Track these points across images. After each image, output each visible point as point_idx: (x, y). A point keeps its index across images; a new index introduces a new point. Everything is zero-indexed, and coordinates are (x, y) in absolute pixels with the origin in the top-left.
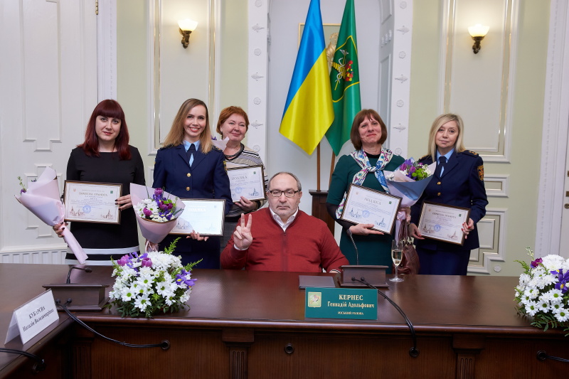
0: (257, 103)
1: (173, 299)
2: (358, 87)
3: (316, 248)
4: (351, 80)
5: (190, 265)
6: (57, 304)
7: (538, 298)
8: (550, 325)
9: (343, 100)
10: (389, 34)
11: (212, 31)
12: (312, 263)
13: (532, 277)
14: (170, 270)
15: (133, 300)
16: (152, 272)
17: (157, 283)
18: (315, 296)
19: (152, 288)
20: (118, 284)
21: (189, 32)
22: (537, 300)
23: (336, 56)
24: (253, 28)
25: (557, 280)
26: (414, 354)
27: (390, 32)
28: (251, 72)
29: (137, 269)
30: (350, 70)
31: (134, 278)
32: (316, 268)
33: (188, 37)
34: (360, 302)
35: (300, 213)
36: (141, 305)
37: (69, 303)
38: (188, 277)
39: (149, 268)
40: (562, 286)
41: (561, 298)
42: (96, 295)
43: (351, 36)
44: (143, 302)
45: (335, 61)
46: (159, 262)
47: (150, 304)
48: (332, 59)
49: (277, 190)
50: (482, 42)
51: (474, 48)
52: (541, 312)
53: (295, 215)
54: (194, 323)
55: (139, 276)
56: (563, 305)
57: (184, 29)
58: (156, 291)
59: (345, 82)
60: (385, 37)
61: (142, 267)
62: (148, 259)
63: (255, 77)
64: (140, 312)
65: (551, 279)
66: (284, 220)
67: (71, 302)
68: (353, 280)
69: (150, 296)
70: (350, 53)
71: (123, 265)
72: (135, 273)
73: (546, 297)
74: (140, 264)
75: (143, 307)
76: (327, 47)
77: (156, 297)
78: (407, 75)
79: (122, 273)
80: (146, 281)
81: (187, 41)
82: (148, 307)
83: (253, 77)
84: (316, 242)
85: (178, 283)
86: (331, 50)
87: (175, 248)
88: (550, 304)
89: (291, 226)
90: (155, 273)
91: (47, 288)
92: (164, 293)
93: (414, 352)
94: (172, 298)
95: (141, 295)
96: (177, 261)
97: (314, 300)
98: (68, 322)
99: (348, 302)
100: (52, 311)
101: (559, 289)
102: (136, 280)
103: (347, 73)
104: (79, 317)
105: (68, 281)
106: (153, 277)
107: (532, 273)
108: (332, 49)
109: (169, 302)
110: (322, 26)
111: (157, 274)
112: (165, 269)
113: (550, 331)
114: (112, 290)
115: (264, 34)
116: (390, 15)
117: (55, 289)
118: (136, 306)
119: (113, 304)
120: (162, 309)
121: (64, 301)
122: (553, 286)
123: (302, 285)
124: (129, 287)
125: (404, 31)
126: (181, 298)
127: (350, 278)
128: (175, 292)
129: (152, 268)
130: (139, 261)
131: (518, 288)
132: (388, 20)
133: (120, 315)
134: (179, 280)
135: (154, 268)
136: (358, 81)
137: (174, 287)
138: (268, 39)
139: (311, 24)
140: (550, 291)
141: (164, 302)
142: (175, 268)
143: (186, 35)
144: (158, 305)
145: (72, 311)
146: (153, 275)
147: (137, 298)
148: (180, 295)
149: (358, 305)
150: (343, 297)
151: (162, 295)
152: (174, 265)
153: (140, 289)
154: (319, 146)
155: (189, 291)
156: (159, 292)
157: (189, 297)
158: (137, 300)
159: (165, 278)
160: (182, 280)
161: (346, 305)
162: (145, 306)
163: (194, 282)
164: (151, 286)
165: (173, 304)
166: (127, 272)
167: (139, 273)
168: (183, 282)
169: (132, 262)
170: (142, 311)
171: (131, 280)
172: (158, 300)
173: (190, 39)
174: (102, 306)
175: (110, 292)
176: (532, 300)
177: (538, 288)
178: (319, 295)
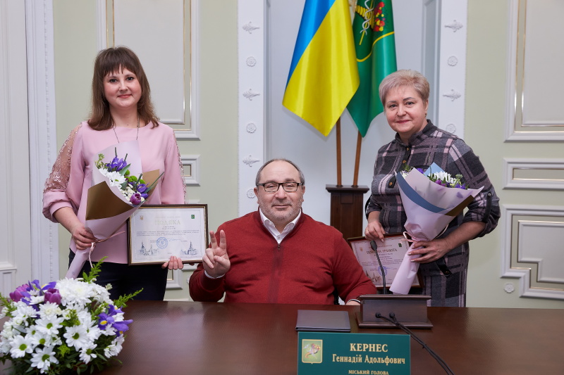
0: (252, 65)
1: (93, 352)
2: (392, 40)
5: (123, 299)
9: (371, 59)
14: (92, 306)
15: (29, 356)
16: (60, 312)
17: (67, 328)
18: (313, 346)
19: (58, 336)
20: (7, 330)
29: (37, 307)
30: (380, 16)
31: (32, 321)
34: (382, 355)
36: (42, 363)
38: (119, 317)
39: (54, 305)
44: (45, 358)
45: (360, 3)
46: (74, 296)
47: (55, 361)
49: (273, 182)
53: (294, 221)
55: (38, 317)
58: (64, 340)
59: (373, 32)
61: (44, 303)
62: (55, 291)
64: (39, 374)
66: (279, 228)
68: (378, 317)
69: (56, 348)
71: (18, 301)
72: (32, 313)
74: (42, 298)
75: (44, 367)
77: (63, 351)
78: (462, 21)
79: (13, 313)
80: (50, 326)
82: (52, 365)
83: (246, 28)
85: (102, 327)
89: (289, 237)
90: (65, 313)
92: (78, 344)
94: (89, 352)
95: (41, 346)
96: (102, 293)
97: (311, 351)
99: (363, 354)
102: (35, 324)
103: (376, 19)
106: (61, 320)
109: (86, 358)
112: (82, 305)
118: (33, 365)
120: (75, 368)
124: (24, 335)
126: (106, 350)
127: (374, 315)
128: (96, 342)
129: (60, 305)
130: (41, 294)
134: (103, 323)
135: (64, 305)
136: (393, 30)
137: (95, 333)
141: (78, 358)
142: (100, 304)
144: (68, 363)
146: (61, 316)
147: (34, 352)
148: (106, 346)
149: (380, 360)
150: (356, 347)
151: (73, 347)
152: (98, 298)
153: (41, 337)
154: (338, 123)
155: (122, 339)
156: (70, 342)
157: (121, 347)
158: (35, 355)
159: (80, 319)
160: (109, 323)
161: (360, 360)
162: (48, 364)
163: (128, 324)
164: (57, 332)
165: (93, 360)
166: (22, 312)
167: (38, 313)
168: (109, 326)
169: (29, 296)
170: (42, 372)
171: (27, 324)
172: (67, 355)
178: (319, 344)
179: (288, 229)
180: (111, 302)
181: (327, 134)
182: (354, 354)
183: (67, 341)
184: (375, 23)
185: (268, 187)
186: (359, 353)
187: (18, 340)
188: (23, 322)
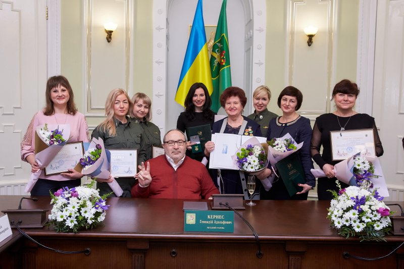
0: (159, 80)
1: (93, 219)
2: (229, 69)
3: (197, 182)
4: (224, 64)
6: (11, 223)
7: (342, 216)
8: (350, 234)
9: (219, 78)
10: (250, 33)
11: (127, 30)
13: (339, 201)
14: (91, 199)
15: (65, 221)
16: (78, 201)
17: (82, 208)
18: (191, 216)
19: (78, 212)
20: (54, 209)
21: (111, 32)
22: (341, 217)
23: (214, 47)
24: (156, 29)
25: (355, 203)
26: (259, 255)
27: (251, 31)
28: (155, 59)
29: (68, 199)
30: (223, 57)
31: (65, 205)
32: (197, 196)
33: (111, 35)
34: (222, 220)
36: (70, 224)
37: (20, 223)
38: (104, 204)
39: (76, 198)
40: (357, 208)
41: (357, 216)
42: (39, 217)
43: (224, 34)
44: (72, 222)
45: (214, 51)
46: (84, 194)
47: (76, 223)
48: (212, 50)
49: (171, 141)
50: (313, 39)
51: (308, 43)
52: (345, 226)
53: (183, 159)
54: (107, 236)
55: (69, 203)
56: (359, 220)
57: (108, 29)
58: (80, 214)
59: (220, 65)
60: (248, 35)
61: (71, 197)
62: (76, 192)
63: (158, 62)
64: (69, 229)
65: (351, 203)
67: (21, 222)
68: (221, 204)
69: (77, 217)
70: (223, 46)
71: (58, 196)
72: (66, 201)
73: (348, 215)
74: (70, 195)
75: (71, 225)
76: (208, 41)
77: (80, 218)
78: (263, 61)
79: (57, 202)
80: (74, 207)
81: (110, 38)
82: (75, 225)
83: (157, 62)
84: (198, 178)
85: (96, 208)
86: (210, 45)
88: (351, 220)
89: (180, 167)
91: (5, 212)
92: (86, 215)
93: (260, 254)
94: (92, 219)
95: (70, 216)
96: (96, 193)
97: (191, 219)
98: (19, 236)
99: (214, 220)
100: (7, 229)
101: (356, 209)
102: (67, 206)
103: (221, 59)
104: (27, 233)
105: (20, 207)
106: (79, 205)
107: (339, 198)
108: (212, 43)
109: (90, 222)
110: (204, 27)
111: (81, 202)
112: (87, 198)
113: (351, 239)
114: (51, 214)
115: (164, 33)
116: (251, 20)
117: (10, 213)
118: (67, 225)
119: (51, 223)
120: (85, 226)
121: (16, 222)
122: (352, 208)
123: (184, 208)
124: (62, 211)
125: (260, 30)
126: (99, 218)
127: (219, 203)
128: (94, 215)
129: (78, 198)
130: (69, 193)
131: (330, 209)
132: (250, 23)
133: (55, 230)
134: (97, 206)
135: (80, 198)
136: (230, 65)
137: (94, 211)
138: (167, 36)
139: (196, 25)
140: (350, 211)
141: (86, 222)
142: (95, 198)
143: (110, 33)
144: (82, 223)
145: (21, 228)
146: (79, 203)
148: (98, 217)
149: (221, 222)
150: (210, 217)
151: (85, 217)
152: (94, 195)
153: (70, 212)
155: (104, 214)
156: (83, 214)
157: (105, 217)
158: (67, 220)
159: (87, 204)
160: (100, 206)
161: (212, 222)
162: (73, 224)
163: (108, 207)
164: (77, 210)
165: (93, 223)
167: (69, 201)
168: (100, 208)
169: (64, 194)
170: (71, 228)
171: (63, 206)
172: (82, 220)
173: (112, 36)
174: (44, 225)
175: (49, 215)
176: (339, 217)
177: (342, 209)
178: (194, 215)
179: (179, 163)
180: (99, 197)
182: (209, 220)
185: (170, 143)
186: (212, 219)
187: (60, 213)
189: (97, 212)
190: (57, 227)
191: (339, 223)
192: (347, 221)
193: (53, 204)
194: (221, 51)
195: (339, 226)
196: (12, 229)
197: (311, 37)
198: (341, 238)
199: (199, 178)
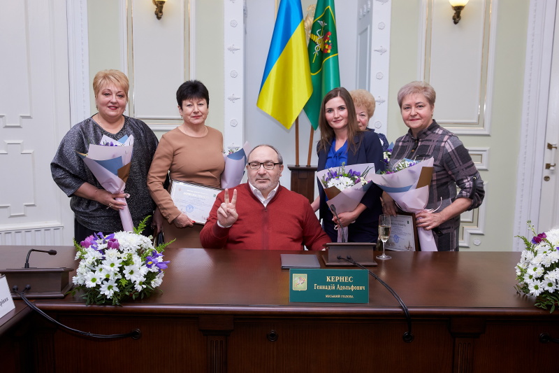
0: (234, 76)
1: (144, 283)
2: (336, 59)
3: (298, 225)
4: (329, 51)
5: (162, 246)
6: (13, 291)
7: (542, 276)
8: (556, 306)
9: (321, 73)
10: (367, 5)
11: (186, 1)
12: (295, 240)
13: (535, 253)
14: (140, 252)
15: (98, 286)
16: (119, 255)
17: (125, 267)
18: (300, 278)
20: (82, 268)
21: (162, 3)
22: (541, 279)
23: (314, 28)
26: (408, 339)
27: (369, 3)
28: (227, 44)
29: (102, 251)
30: (328, 42)
31: (99, 262)
32: (297, 246)
33: (162, 7)
34: (349, 284)
35: (281, 188)
36: (108, 291)
37: (28, 290)
38: (160, 259)
39: (115, 250)
42: (59, 282)
43: (329, 7)
44: (110, 288)
45: (313, 32)
46: (127, 244)
47: (117, 290)
48: (310, 31)
49: (255, 162)
50: (462, 13)
51: (454, 19)
52: (547, 292)
53: (275, 190)
55: (104, 259)
58: (123, 275)
59: (323, 54)
60: (363, 8)
61: (107, 249)
62: (115, 240)
63: (232, 50)
64: (106, 299)
65: (558, 256)
66: (265, 195)
67: (29, 289)
68: (339, 258)
69: (118, 281)
70: (328, 24)
71: (87, 247)
72: (100, 256)
73: (552, 276)
74: (106, 245)
75: (109, 294)
76: (304, 18)
77: (124, 283)
78: (387, 47)
79: (86, 256)
80: (112, 265)
81: (161, 12)
82: (115, 293)
83: (230, 49)
84: (298, 219)
85: (149, 266)
86: (308, 22)
87: (145, 228)
88: (557, 283)
89: (272, 201)
90: (122, 256)
91: (3, 273)
92: (133, 278)
93: (409, 336)
94: (141, 284)
95: (107, 280)
96: (147, 242)
97: (300, 282)
98: (25, 311)
99: (336, 284)
100: (7, 299)
102: (101, 263)
103: (325, 44)
104: (38, 305)
105: (27, 265)
106: (120, 261)
107: (535, 249)
108: (310, 22)
109: (139, 288)
111: (124, 257)
112: (134, 250)
114: (76, 275)
115: (240, 6)
117: (11, 276)
118: (101, 293)
119: (77, 290)
120: (131, 295)
121: (21, 289)
123: (284, 264)
124: (94, 271)
125: (383, 1)
126: (153, 282)
127: (336, 257)
128: (145, 276)
129: (119, 250)
130: (104, 242)
131: (520, 265)
133: (84, 302)
134: (150, 263)
135: (121, 250)
136: (337, 52)
137: (144, 270)
138: (244, 10)
140: (557, 269)
141: (133, 288)
142: (146, 250)
143: (160, 5)
144: (126, 291)
145: (29, 299)
146: (120, 258)
147: (102, 283)
148: (151, 280)
149: (347, 288)
150: (331, 279)
151: (130, 280)
152: (144, 246)
153: (106, 273)
154: (297, 120)
155: (162, 275)
156: (128, 276)
157: (161, 280)
158: (103, 286)
159: (133, 260)
160: (154, 263)
161: (334, 288)
162: (112, 292)
163: (167, 264)
164: (118, 270)
165: (144, 290)
166: (91, 255)
167: (104, 256)
168: (154, 265)
169: (96, 244)
170: (108, 297)
171: (96, 264)
172: (126, 285)
173: (164, 10)
174: (65, 294)
175: (74, 277)
176: (537, 279)
177: (543, 266)
178: (304, 277)
179: (270, 196)
180: (153, 248)
181: (289, 128)
182: (329, 284)
183: (126, 276)
184: (325, 47)
185: (253, 166)
186: (333, 283)
187: (90, 275)
188: (93, 263)
189: (149, 272)
190: (87, 296)
191: (536, 288)
192: (550, 285)
193: (80, 259)
194: (325, 33)
195: (537, 293)
196: (14, 299)
197: (458, 9)
198: (540, 312)
199: (301, 218)
